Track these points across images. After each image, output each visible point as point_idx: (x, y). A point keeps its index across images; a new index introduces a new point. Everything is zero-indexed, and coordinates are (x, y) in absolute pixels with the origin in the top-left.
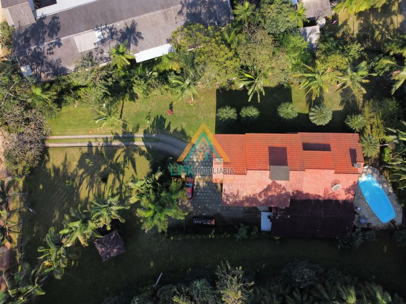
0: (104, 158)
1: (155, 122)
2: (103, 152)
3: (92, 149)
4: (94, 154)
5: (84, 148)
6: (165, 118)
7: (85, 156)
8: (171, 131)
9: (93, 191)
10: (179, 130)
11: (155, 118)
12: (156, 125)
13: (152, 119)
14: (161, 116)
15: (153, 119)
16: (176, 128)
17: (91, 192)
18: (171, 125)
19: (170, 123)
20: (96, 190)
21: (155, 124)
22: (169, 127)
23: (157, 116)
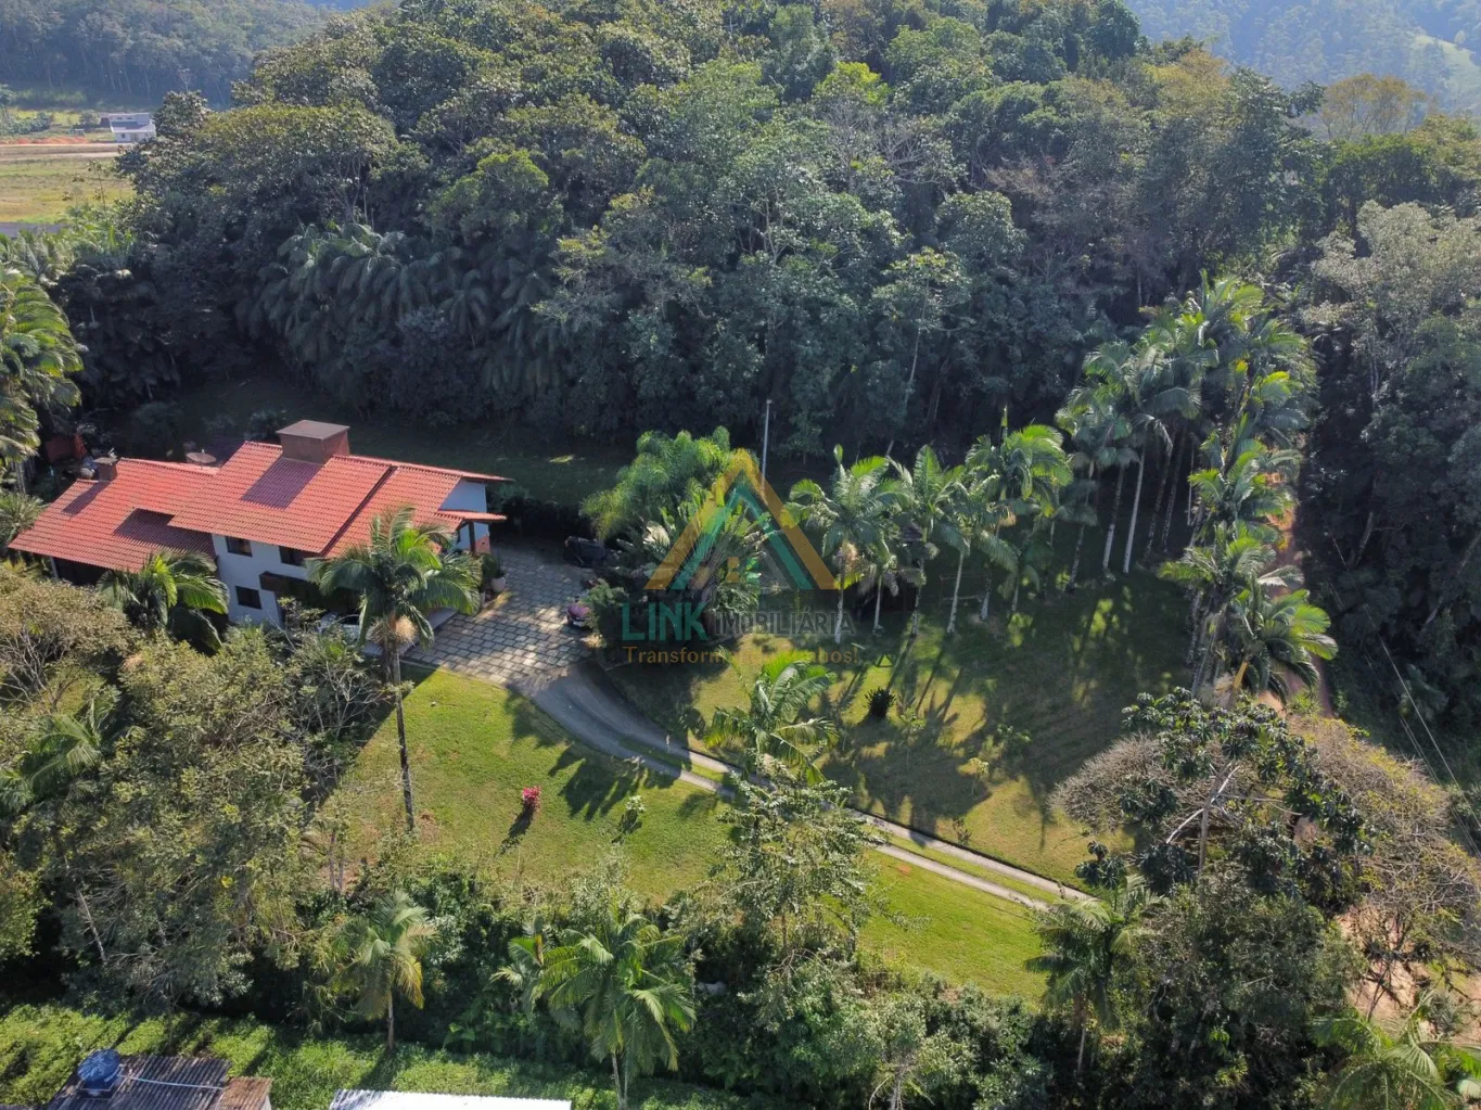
0: (868, 774)
1: (608, 798)
2: (865, 792)
3: (912, 820)
4: (906, 799)
5: (948, 838)
6: (562, 798)
7: (944, 807)
8: (562, 747)
9: (932, 702)
10: (531, 740)
11: (605, 811)
12: (611, 785)
13: (617, 812)
14: (575, 809)
15: (613, 811)
16: (538, 746)
17: (939, 702)
18: (554, 763)
19: (552, 773)
20: (917, 701)
21: (613, 790)
22: (563, 762)
23: (589, 816)
